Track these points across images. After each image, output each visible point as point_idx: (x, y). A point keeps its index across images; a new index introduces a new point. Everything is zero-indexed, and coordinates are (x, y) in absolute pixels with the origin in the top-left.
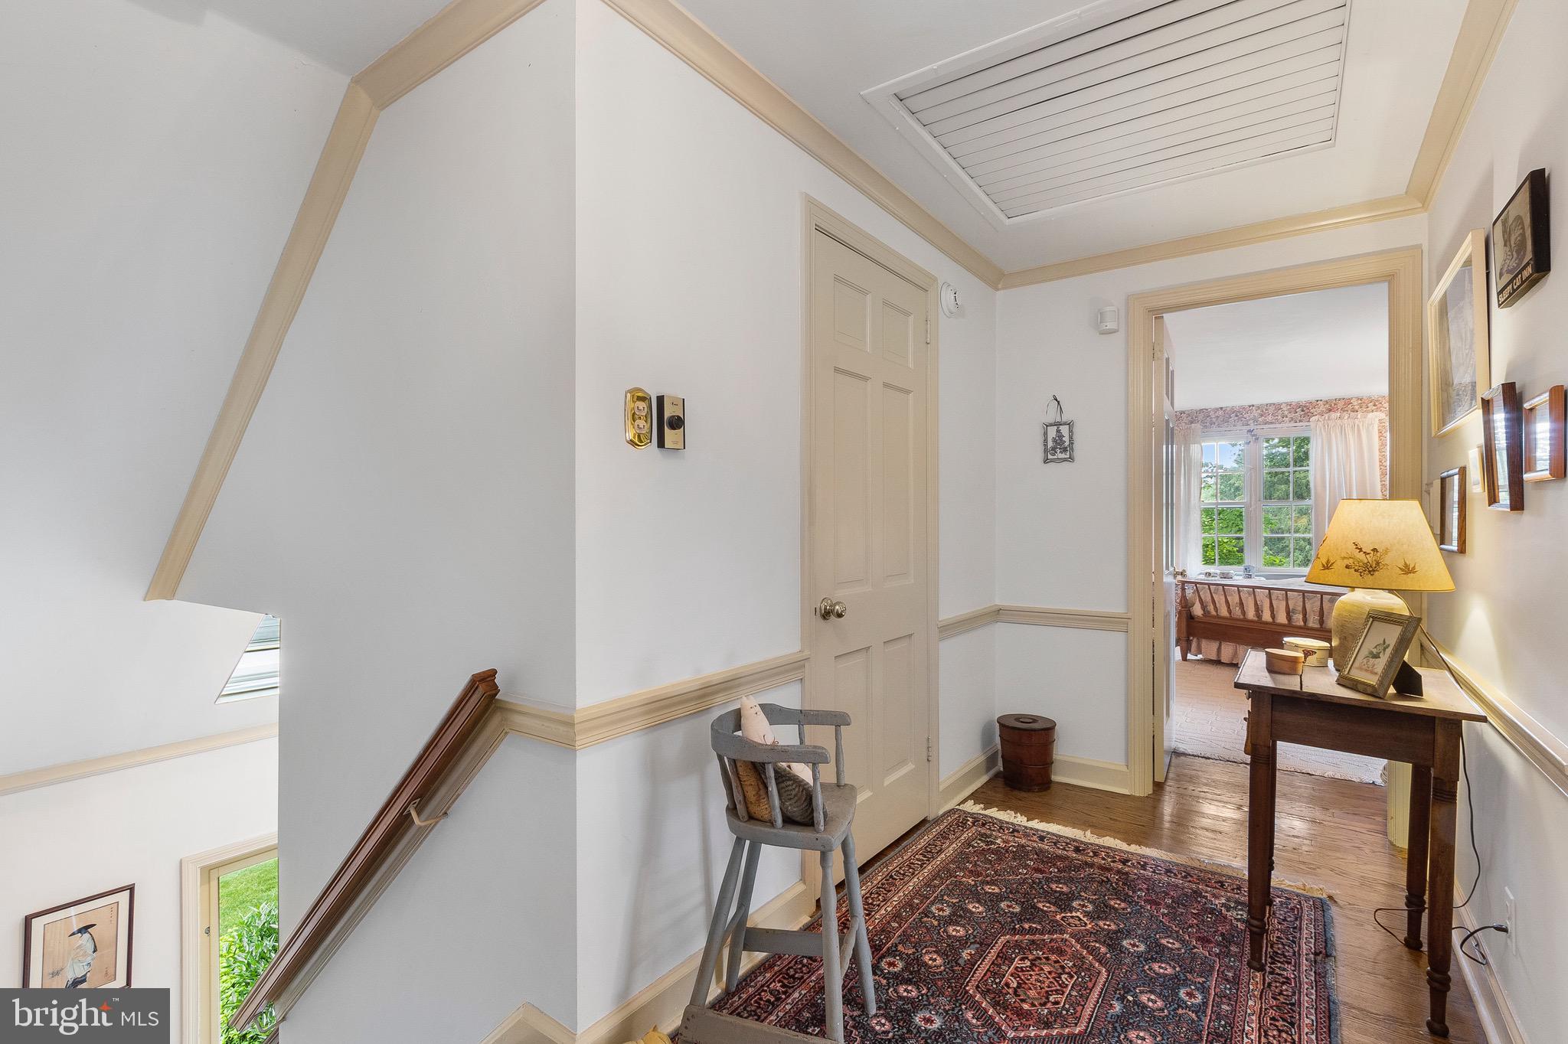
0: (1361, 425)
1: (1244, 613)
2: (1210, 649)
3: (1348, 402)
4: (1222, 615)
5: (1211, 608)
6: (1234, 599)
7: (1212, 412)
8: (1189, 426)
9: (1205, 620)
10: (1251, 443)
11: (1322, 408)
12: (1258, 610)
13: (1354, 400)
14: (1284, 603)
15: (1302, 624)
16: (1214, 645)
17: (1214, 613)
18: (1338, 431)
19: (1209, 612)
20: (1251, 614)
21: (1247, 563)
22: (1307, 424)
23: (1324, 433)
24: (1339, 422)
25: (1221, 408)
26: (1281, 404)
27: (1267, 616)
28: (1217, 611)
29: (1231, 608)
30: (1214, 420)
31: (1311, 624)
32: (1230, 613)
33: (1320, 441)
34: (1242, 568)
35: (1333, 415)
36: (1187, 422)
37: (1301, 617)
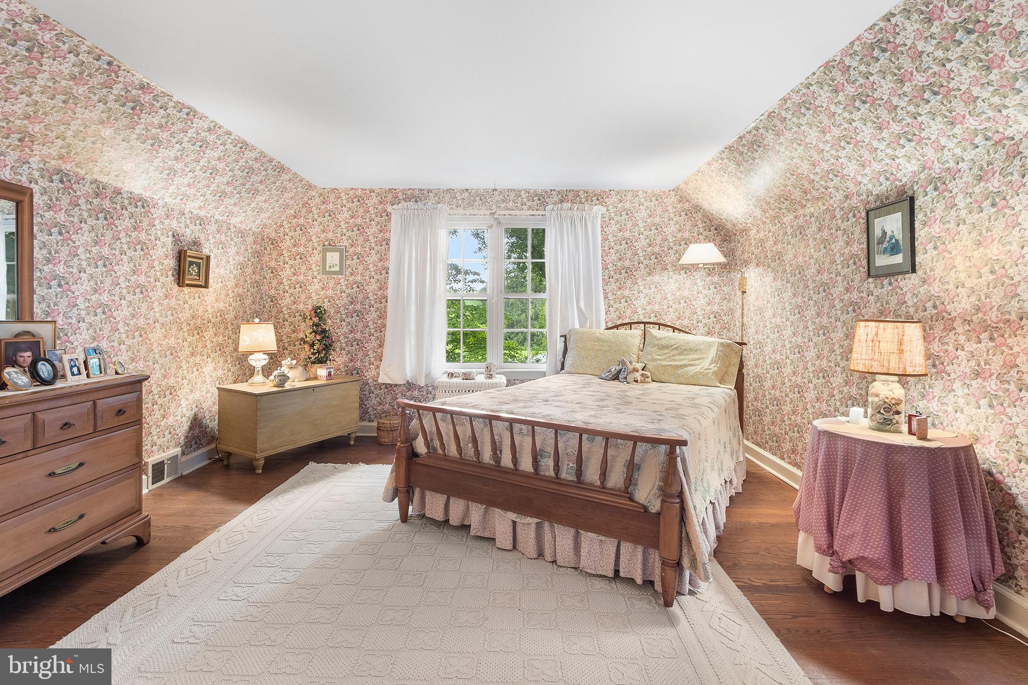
0: (587, 217)
1: (477, 453)
2: (435, 504)
3: (576, 194)
4: (451, 454)
5: (437, 443)
6: (464, 431)
7: (458, 194)
8: (435, 206)
9: (428, 462)
10: (494, 227)
11: (556, 199)
12: (496, 449)
13: (581, 192)
14: (530, 439)
15: (552, 474)
16: (441, 499)
17: (440, 451)
18: (569, 222)
19: (435, 449)
20: (487, 456)
21: (489, 361)
22: (543, 213)
23: (557, 224)
24: (570, 212)
25: (467, 190)
26: (520, 191)
27: (506, 460)
28: (444, 450)
29: (462, 445)
30: (460, 202)
31: (564, 475)
32: (460, 454)
33: (553, 231)
34: (484, 365)
35: (567, 205)
36: (434, 202)
37: (551, 463)
